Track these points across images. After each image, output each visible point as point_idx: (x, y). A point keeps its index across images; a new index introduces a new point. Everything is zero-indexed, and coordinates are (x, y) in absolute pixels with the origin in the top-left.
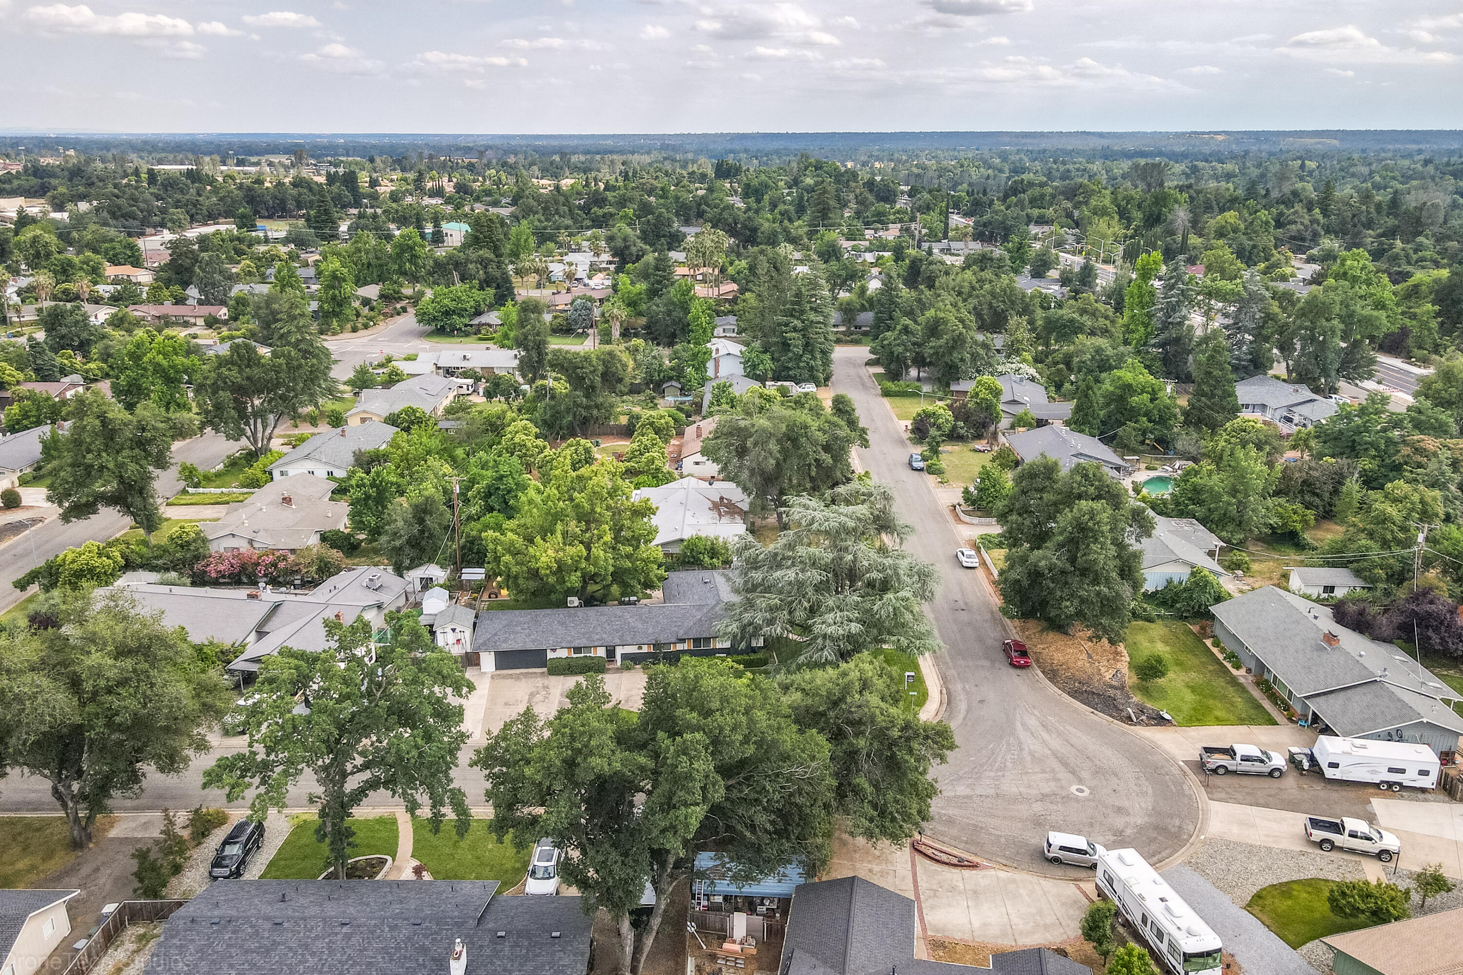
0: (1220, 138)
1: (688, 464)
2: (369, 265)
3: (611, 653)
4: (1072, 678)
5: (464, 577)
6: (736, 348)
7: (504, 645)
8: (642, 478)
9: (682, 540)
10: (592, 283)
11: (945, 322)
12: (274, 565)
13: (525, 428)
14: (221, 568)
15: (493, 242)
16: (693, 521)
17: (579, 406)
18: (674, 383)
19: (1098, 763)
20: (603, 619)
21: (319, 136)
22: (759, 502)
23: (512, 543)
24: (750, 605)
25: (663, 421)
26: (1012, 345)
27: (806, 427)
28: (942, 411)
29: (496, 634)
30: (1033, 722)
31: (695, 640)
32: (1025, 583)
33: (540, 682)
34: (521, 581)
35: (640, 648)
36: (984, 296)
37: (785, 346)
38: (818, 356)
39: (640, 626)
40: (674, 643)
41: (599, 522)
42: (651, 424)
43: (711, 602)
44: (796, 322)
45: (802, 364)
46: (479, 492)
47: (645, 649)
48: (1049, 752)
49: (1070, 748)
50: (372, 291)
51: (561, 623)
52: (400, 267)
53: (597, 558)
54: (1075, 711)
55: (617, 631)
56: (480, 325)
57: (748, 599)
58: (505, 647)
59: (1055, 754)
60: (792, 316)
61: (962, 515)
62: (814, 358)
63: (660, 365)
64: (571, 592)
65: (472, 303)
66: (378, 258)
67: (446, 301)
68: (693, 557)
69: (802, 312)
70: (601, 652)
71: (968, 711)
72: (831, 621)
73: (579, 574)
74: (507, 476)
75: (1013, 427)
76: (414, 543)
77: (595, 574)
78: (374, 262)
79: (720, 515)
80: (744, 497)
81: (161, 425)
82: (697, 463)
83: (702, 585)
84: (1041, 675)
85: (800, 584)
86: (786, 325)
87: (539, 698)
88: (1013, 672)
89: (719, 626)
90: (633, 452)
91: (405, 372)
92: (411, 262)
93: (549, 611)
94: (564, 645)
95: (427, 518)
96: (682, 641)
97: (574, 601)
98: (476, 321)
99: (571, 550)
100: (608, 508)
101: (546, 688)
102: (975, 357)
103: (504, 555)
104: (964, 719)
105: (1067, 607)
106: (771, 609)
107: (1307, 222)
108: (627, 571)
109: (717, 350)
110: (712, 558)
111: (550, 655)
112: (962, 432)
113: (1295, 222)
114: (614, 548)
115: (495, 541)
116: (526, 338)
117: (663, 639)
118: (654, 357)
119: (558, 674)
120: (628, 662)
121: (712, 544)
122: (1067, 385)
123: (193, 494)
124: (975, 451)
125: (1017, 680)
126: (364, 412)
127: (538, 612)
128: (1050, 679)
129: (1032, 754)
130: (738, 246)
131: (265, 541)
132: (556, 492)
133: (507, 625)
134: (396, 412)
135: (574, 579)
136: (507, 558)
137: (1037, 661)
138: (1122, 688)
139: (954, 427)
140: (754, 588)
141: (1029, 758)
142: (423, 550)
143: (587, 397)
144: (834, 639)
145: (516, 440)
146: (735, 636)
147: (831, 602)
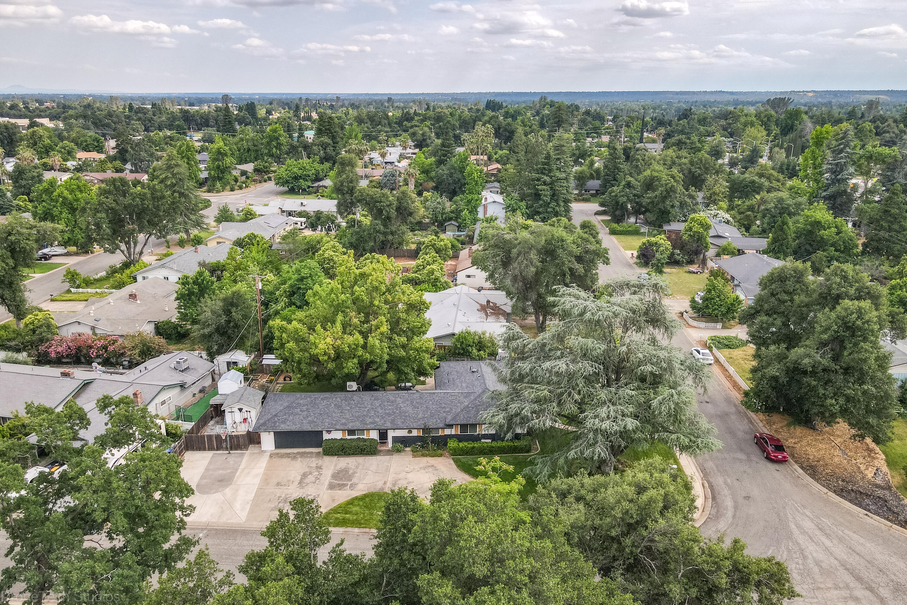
0: (810, 94)
1: (461, 276)
2: (249, 150)
3: (383, 435)
4: (833, 474)
5: (265, 362)
6: (499, 198)
7: (283, 426)
8: (423, 286)
9: (454, 335)
10: (400, 165)
11: (659, 179)
12: (105, 348)
13: (334, 247)
14: (60, 349)
15: (332, 133)
16: (465, 319)
17: (378, 232)
18: (453, 222)
19: (893, 577)
20: (377, 403)
21: (244, 94)
22: (520, 305)
23: (296, 331)
24: (516, 394)
25: (442, 243)
26: (711, 197)
27: (563, 241)
28: (662, 241)
29: (276, 415)
30: (808, 525)
31: (462, 426)
32: (784, 379)
33: (314, 462)
34: (303, 366)
35: (410, 432)
36: (685, 164)
37: (537, 196)
38: (562, 204)
39: (411, 411)
40: (443, 428)
41: (376, 314)
42: (433, 246)
43: (479, 390)
44: (545, 178)
45: (549, 210)
46: (285, 292)
47: (415, 433)
48: (836, 562)
49: (857, 558)
50: (249, 167)
51: (338, 406)
52: (269, 151)
53: (373, 346)
54: (848, 512)
55: (389, 415)
56: (319, 187)
57: (514, 389)
58: (284, 427)
59: (843, 564)
60: (543, 173)
61: (691, 322)
62: (558, 205)
63: (443, 209)
64: (350, 377)
65: (313, 171)
66: (255, 146)
67: (295, 170)
68: (463, 349)
69: (550, 171)
70: (374, 435)
71: (736, 508)
72: (604, 415)
73: (356, 361)
74: (307, 278)
75: (718, 255)
76: (221, 331)
77: (372, 362)
78: (252, 147)
79: (487, 315)
80: (508, 301)
81: (25, 231)
82: (469, 276)
83: (470, 374)
84: (800, 471)
85: (571, 376)
86: (538, 180)
87: (311, 478)
88: (772, 467)
89: (485, 415)
90: (417, 267)
91: (257, 213)
92: (276, 148)
93: (327, 395)
94: (338, 427)
95: (234, 310)
96: (450, 426)
97: (353, 386)
98: (316, 185)
99: (349, 339)
100: (386, 302)
101: (319, 468)
102: (683, 205)
103: (288, 342)
104: (734, 516)
105: (832, 405)
106: (538, 401)
107: (897, 131)
108: (401, 359)
109: (486, 198)
110: (479, 350)
111: (326, 436)
112: (678, 258)
113: (889, 132)
114: (391, 339)
115: (282, 329)
116: (342, 185)
117: (431, 424)
118: (439, 203)
119: (332, 455)
120: (399, 445)
121: (480, 338)
122: (754, 228)
123: (75, 293)
124: (690, 272)
125: (777, 475)
126: (219, 237)
127: (317, 395)
128: (811, 475)
129: (818, 563)
130: (501, 143)
131: (104, 328)
132: (340, 286)
133: (288, 407)
134: (242, 237)
135: (351, 366)
136: (291, 345)
137: (793, 456)
138: (889, 488)
139: (672, 254)
140: (521, 378)
141: (816, 570)
142: (230, 339)
143: (385, 226)
144: (606, 435)
145: (326, 255)
146: (501, 426)
147: (603, 394)
